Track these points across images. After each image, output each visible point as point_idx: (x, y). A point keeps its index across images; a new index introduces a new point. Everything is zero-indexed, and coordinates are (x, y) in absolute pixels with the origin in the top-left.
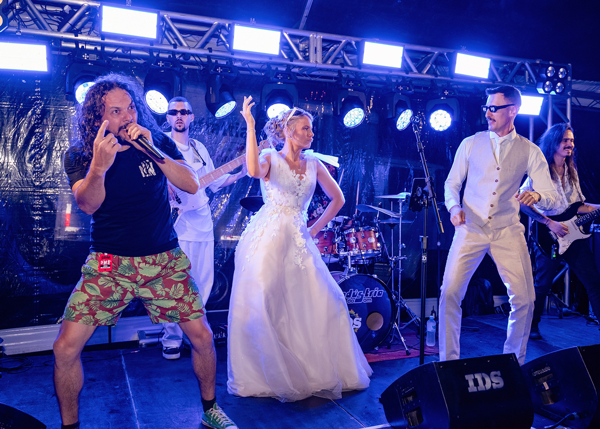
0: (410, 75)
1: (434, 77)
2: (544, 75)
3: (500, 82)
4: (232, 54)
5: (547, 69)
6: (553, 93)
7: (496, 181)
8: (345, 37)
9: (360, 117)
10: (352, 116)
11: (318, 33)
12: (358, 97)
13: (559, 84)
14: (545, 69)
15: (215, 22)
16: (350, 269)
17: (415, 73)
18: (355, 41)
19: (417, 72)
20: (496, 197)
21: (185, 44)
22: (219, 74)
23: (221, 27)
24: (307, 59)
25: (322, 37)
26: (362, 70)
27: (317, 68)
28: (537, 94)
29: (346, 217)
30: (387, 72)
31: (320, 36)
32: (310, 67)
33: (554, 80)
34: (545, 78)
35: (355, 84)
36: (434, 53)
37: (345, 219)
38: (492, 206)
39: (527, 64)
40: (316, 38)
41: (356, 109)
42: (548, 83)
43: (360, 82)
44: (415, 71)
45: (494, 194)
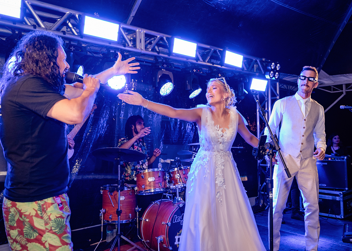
0: (199, 62)
1: (212, 65)
2: (270, 67)
3: (246, 70)
4: (82, 38)
5: (271, 64)
6: (274, 78)
7: (304, 128)
8: (160, 33)
9: (170, 88)
10: (166, 88)
11: (142, 29)
12: (168, 75)
13: (277, 73)
14: (270, 64)
15: (68, 12)
16: (178, 199)
17: (201, 61)
18: (166, 37)
19: (202, 61)
20: (304, 138)
21: (43, 26)
22: (72, 52)
23: (72, 17)
24: (134, 45)
25: (145, 32)
26: (171, 57)
27: (141, 53)
28: (265, 78)
29: (173, 160)
30: (185, 60)
31: (144, 31)
32: (136, 52)
33: (275, 70)
34: (270, 69)
35: (167, 66)
36: (211, 50)
37: (171, 161)
38: (302, 144)
39: (258, 60)
40: (141, 32)
41: (168, 83)
42: (272, 72)
43: (171, 65)
44: (201, 60)
45: (303, 136)
